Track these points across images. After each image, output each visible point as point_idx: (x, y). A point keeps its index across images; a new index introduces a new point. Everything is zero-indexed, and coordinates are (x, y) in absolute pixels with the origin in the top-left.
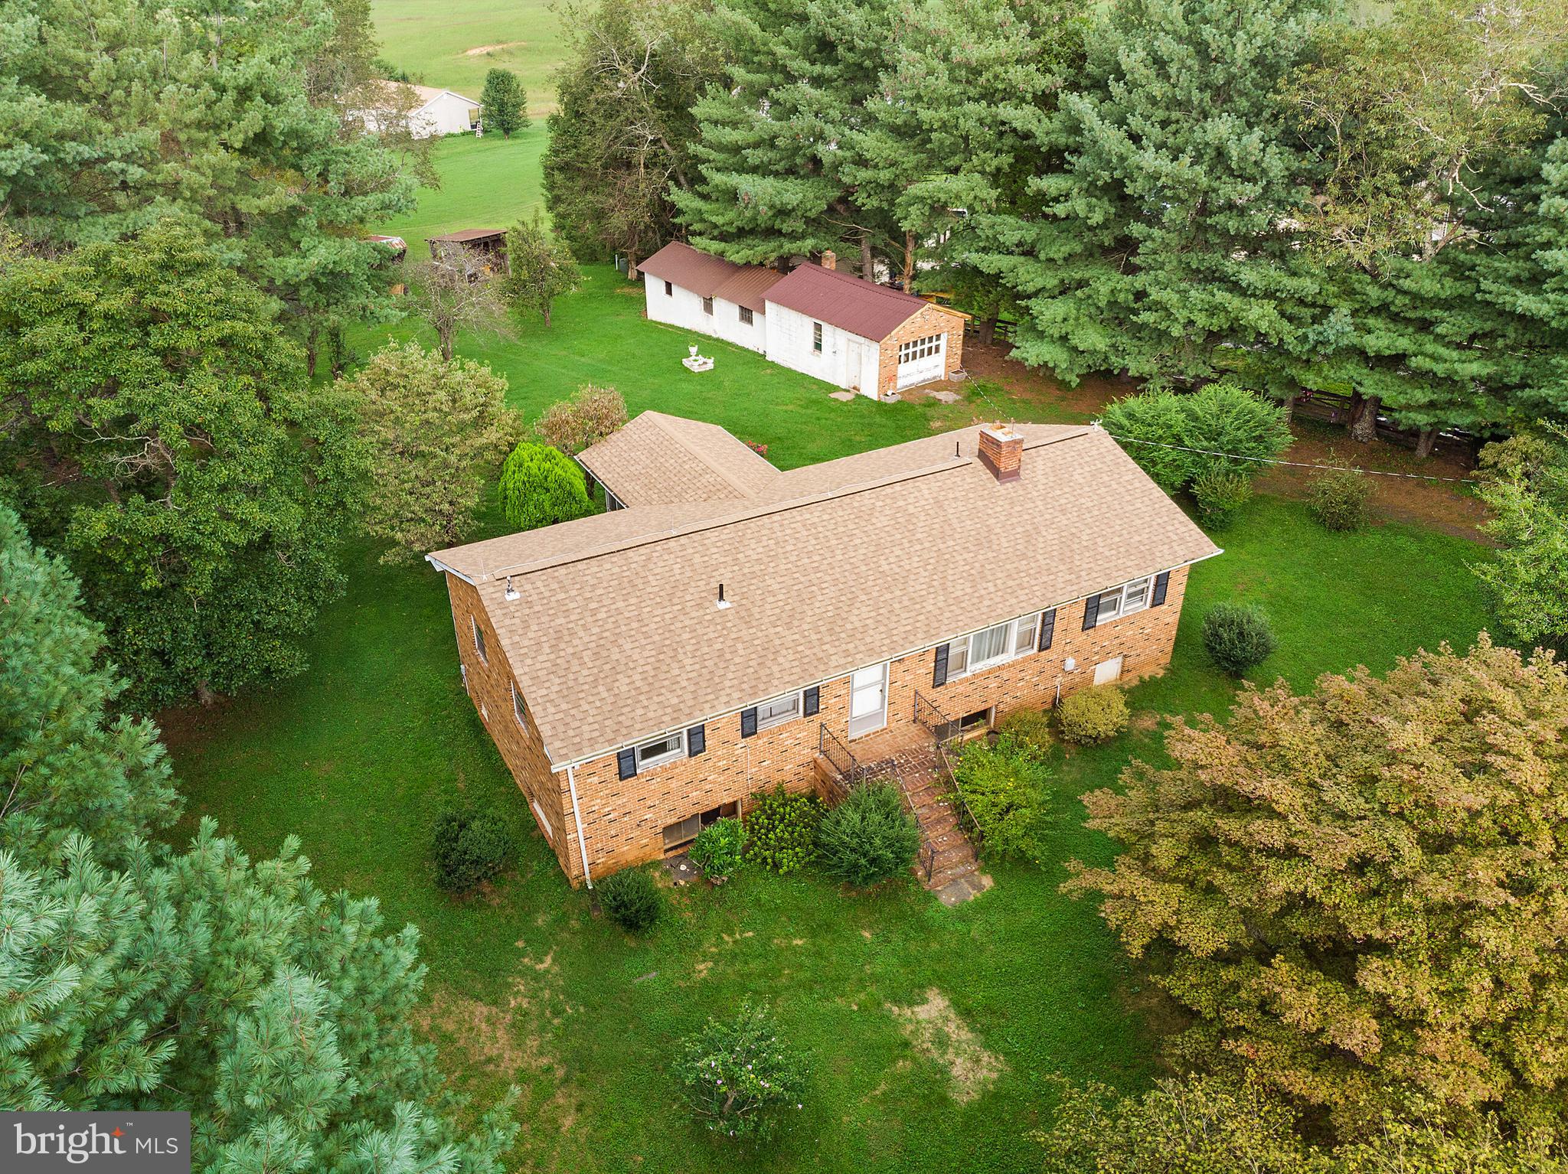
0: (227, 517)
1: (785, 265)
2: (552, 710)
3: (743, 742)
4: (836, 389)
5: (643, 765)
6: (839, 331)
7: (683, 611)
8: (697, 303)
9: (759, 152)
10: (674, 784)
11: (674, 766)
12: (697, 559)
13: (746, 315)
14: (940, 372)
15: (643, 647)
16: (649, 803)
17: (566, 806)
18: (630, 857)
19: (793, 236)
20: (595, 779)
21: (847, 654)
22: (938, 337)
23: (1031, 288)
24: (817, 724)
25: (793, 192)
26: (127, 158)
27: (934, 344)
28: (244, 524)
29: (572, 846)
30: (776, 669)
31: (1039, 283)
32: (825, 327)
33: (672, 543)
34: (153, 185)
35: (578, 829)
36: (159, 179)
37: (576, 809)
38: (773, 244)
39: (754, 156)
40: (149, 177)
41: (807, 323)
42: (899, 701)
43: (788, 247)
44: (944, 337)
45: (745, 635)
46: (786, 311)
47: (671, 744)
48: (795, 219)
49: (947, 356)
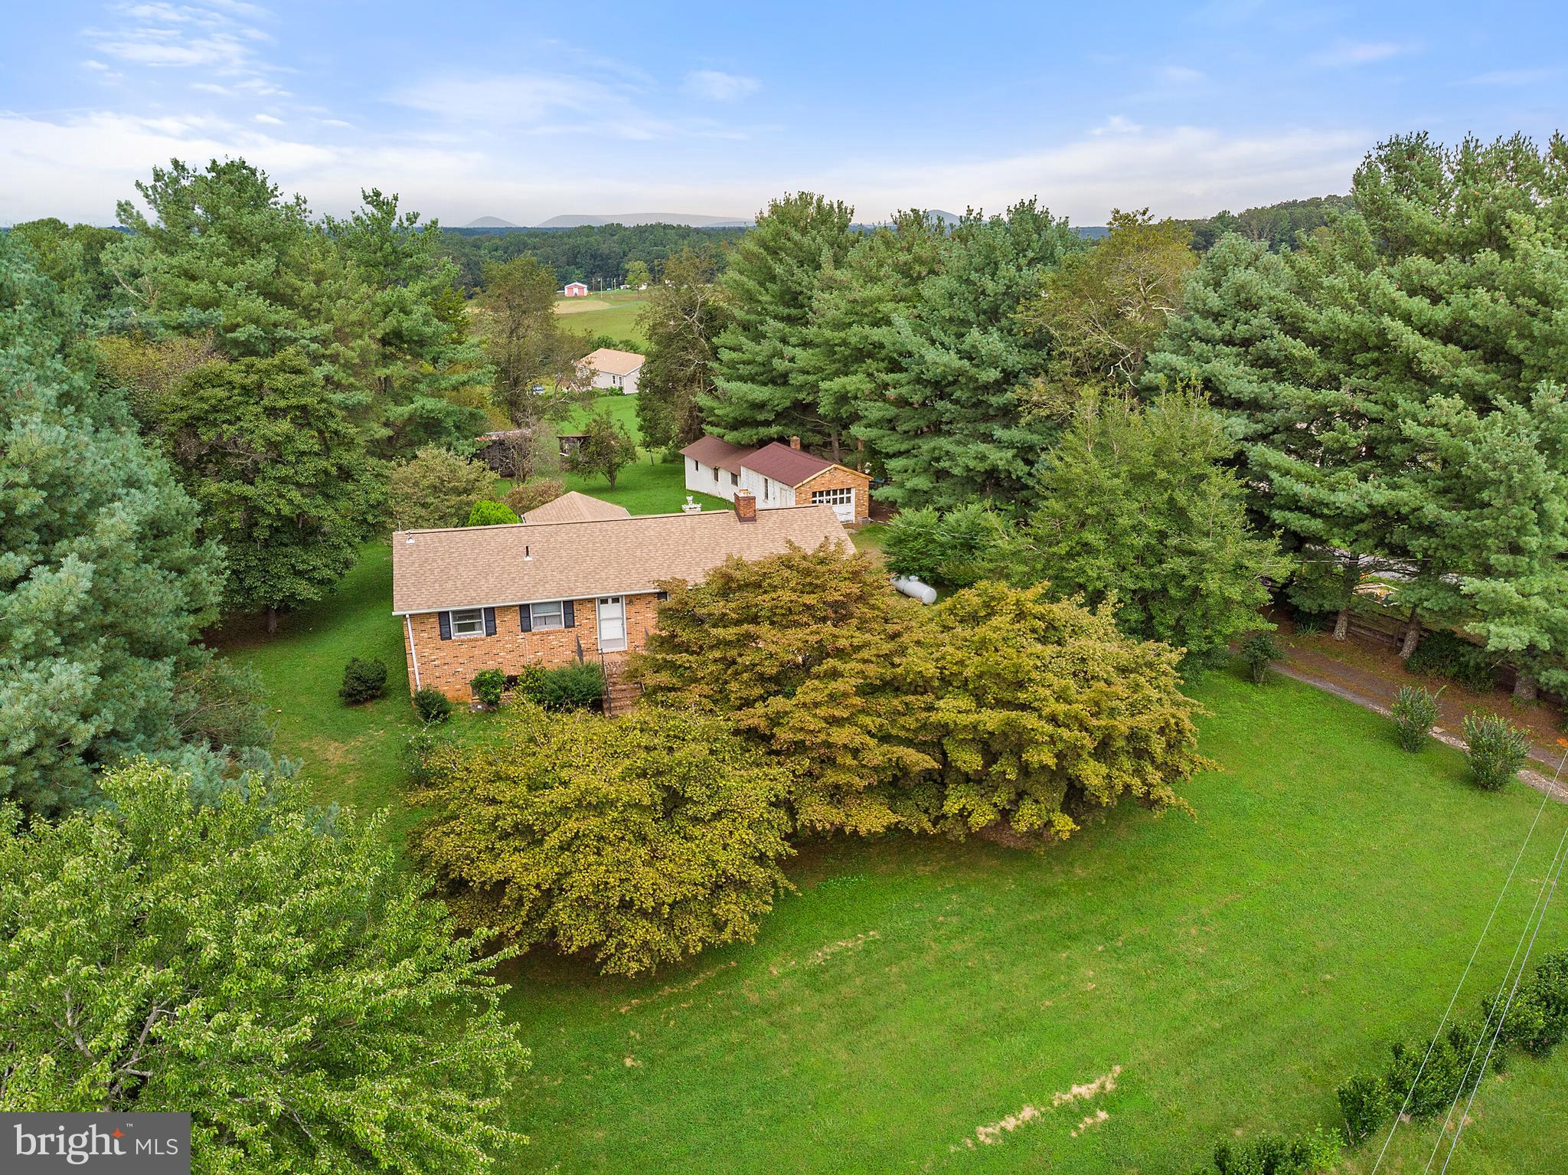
0: (281, 496)
1: (762, 443)
2: (405, 589)
3: (522, 635)
5: (456, 636)
6: (776, 483)
8: (710, 474)
9: (749, 367)
10: (476, 652)
11: (477, 640)
12: (525, 538)
13: (734, 478)
14: (852, 518)
15: (470, 571)
16: (461, 660)
17: (407, 648)
18: (449, 695)
19: (767, 423)
20: (425, 635)
21: (588, 588)
22: (849, 490)
23: (890, 450)
24: (574, 635)
25: (760, 393)
26: (313, 340)
27: (845, 495)
28: (290, 502)
29: (411, 676)
30: (541, 588)
31: (897, 447)
32: (770, 481)
33: (515, 529)
34: (323, 356)
35: (415, 666)
36: (328, 352)
37: (413, 652)
38: (754, 431)
39: (744, 370)
40: (322, 351)
41: (761, 478)
42: (634, 633)
43: (763, 431)
44: (853, 491)
45: (533, 573)
46: (751, 472)
47: (477, 626)
48: (768, 411)
49: (857, 506)
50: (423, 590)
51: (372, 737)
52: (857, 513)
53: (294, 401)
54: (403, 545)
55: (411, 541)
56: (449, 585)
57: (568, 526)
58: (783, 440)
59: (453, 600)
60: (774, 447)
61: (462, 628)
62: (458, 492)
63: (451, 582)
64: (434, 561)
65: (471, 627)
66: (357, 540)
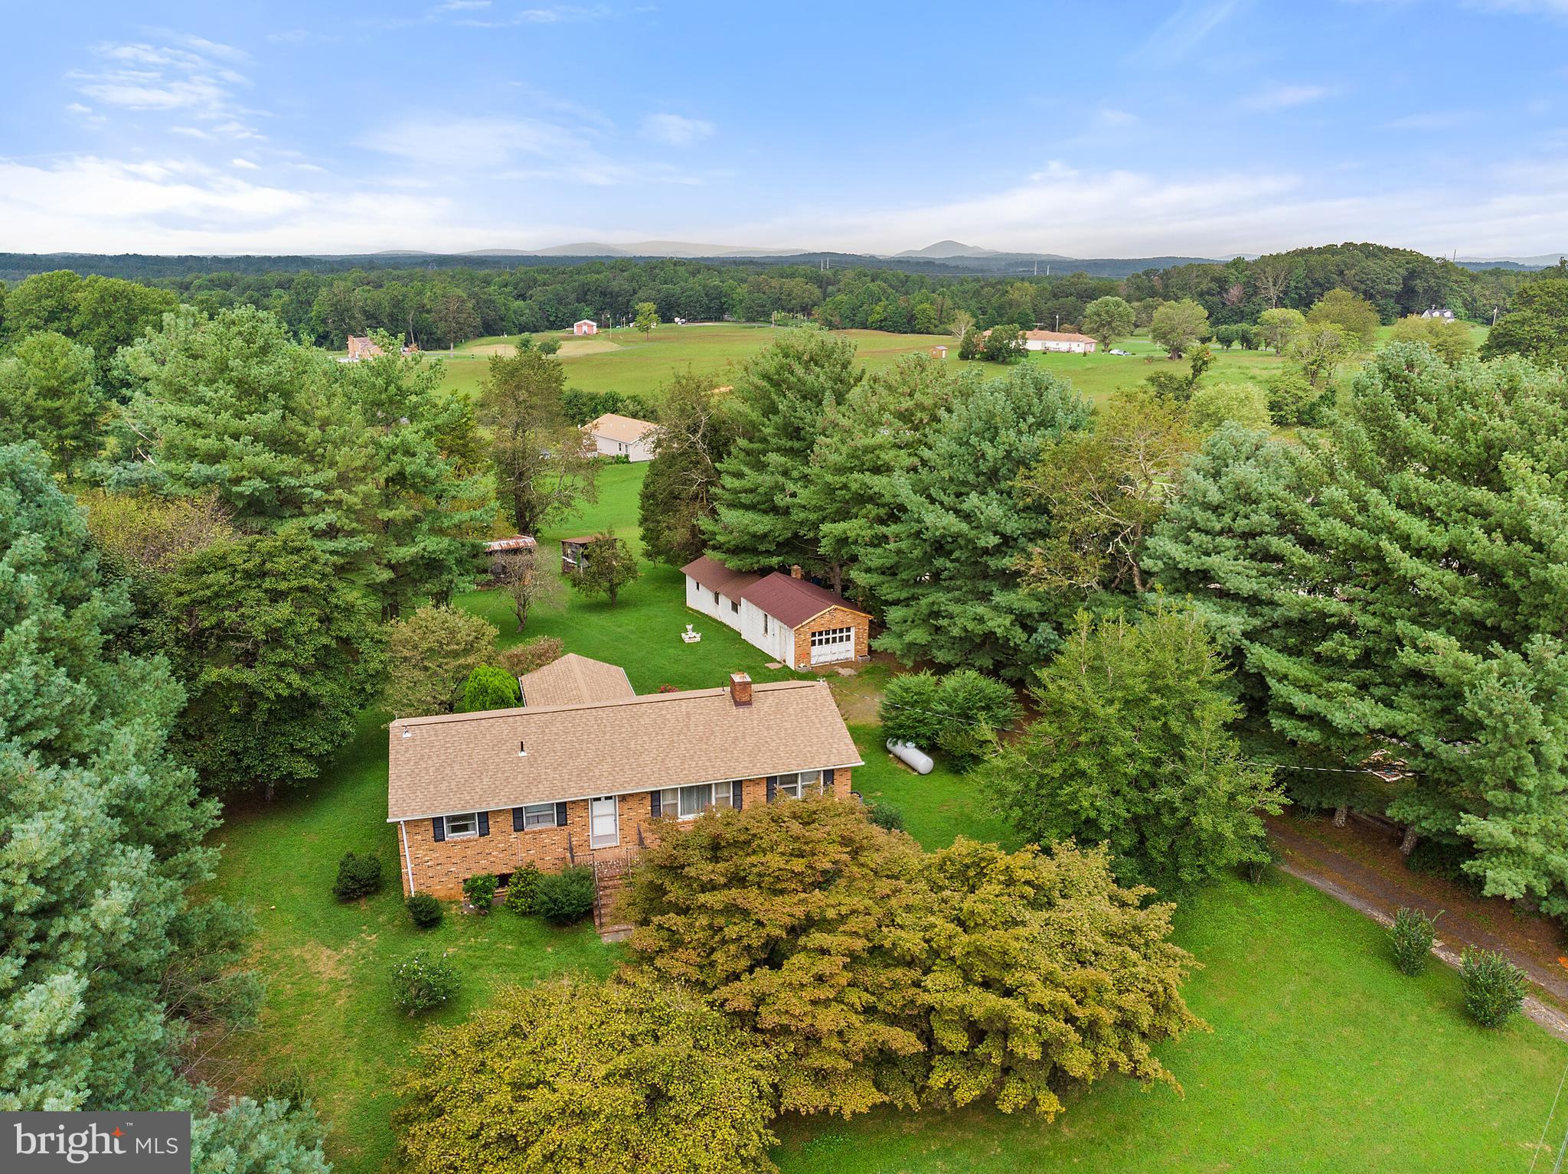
0: (280, 679)
1: (765, 572)
2: (400, 792)
3: (515, 835)
4: (773, 660)
5: (450, 836)
6: (776, 620)
7: (497, 755)
8: (711, 596)
9: (750, 496)
10: (469, 852)
11: (470, 841)
12: (521, 729)
13: (735, 607)
14: (851, 655)
15: (464, 769)
16: (454, 861)
17: (401, 850)
18: (442, 894)
19: (768, 553)
20: (419, 837)
22: (848, 630)
23: (889, 597)
24: (566, 833)
25: (762, 524)
26: (317, 487)
27: (845, 634)
28: (289, 685)
29: (404, 877)
30: (535, 790)
31: (896, 595)
32: (769, 617)
33: (510, 719)
34: (327, 502)
35: (408, 868)
36: (331, 498)
37: (407, 853)
38: (755, 559)
39: (745, 498)
40: (326, 497)
41: (761, 613)
42: (626, 828)
43: (765, 561)
44: (853, 630)
45: (526, 771)
46: (750, 604)
47: (470, 827)
48: (770, 542)
49: (856, 644)
50: (418, 793)
51: (364, 942)
52: (857, 651)
53: (295, 584)
54: (399, 739)
55: (408, 735)
56: (444, 786)
57: (563, 714)
58: (785, 570)
59: (447, 804)
60: (775, 578)
61: (455, 829)
62: (455, 654)
63: (445, 784)
64: (430, 757)
65: (465, 828)
66: (355, 709)
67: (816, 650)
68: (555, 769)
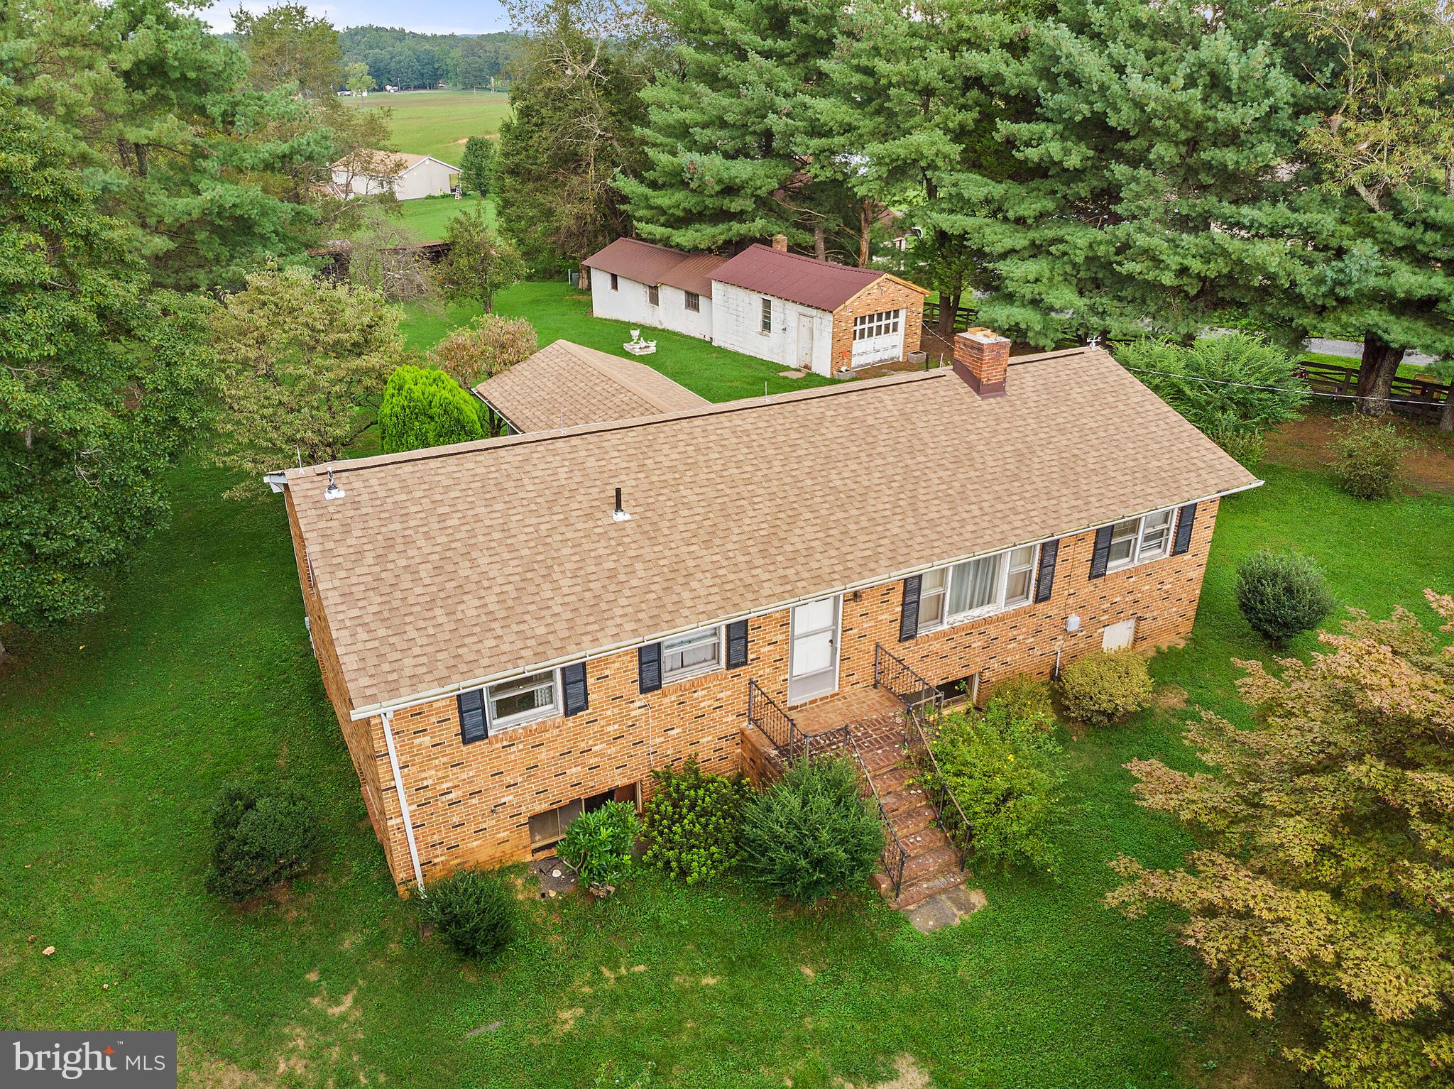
2: (362, 635)
3: (641, 700)
4: (787, 368)
5: (497, 725)
6: (789, 305)
7: (565, 522)
8: (642, 293)
10: (543, 754)
11: (543, 728)
13: (692, 301)
14: (899, 353)
15: (505, 563)
16: (508, 780)
18: (483, 856)
19: (740, 216)
20: (426, 740)
21: (784, 580)
22: (898, 314)
24: (744, 681)
27: (892, 321)
29: (396, 837)
30: (686, 595)
32: (774, 302)
33: (559, 444)
35: (403, 812)
37: (399, 782)
41: (756, 300)
42: (855, 656)
43: (737, 228)
44: (902, 314)
45: (647, 552)
46: (733, 291)
47: (539, 699)
48: (745, 198)
49: (906, 336)
52: (907, 346)
54: (318, 504)
55: (337, 494)
56: (470, 607)
59: (496, 653)
60: (754, 251)
61: (505, 708)
63: (472, 602)
64: (409, 542)
65: (527, 702)
67: (858, 346)
68: (707, 544)
